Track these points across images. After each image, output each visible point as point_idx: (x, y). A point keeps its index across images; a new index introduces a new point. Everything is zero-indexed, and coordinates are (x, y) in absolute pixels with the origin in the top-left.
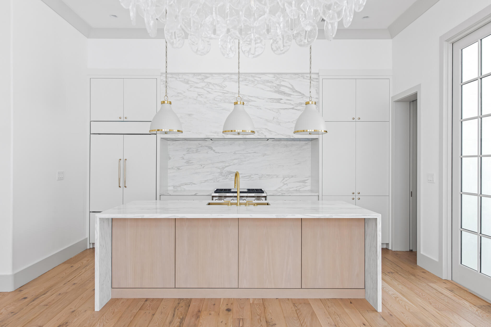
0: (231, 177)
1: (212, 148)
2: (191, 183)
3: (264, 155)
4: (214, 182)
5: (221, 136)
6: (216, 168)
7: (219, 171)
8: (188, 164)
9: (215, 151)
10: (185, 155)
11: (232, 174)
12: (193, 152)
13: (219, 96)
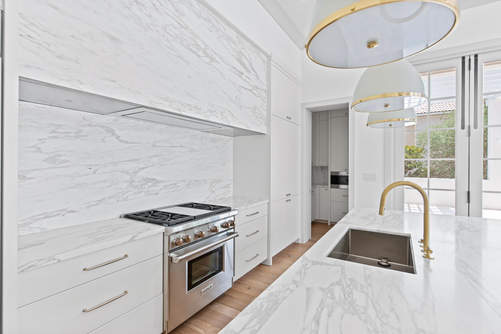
0: (149, 188)
1: (114, 131)
2: (62, 210)
3: (192, 151)
4: (118, 201)
5: (175, 109)
6: (122, 172)
7: (127, 177)
8: (53, 166)
9: (120, 138)
10: (44, 142)
11: (150, 182)
12: (70, 135)
13: (172, 25)
